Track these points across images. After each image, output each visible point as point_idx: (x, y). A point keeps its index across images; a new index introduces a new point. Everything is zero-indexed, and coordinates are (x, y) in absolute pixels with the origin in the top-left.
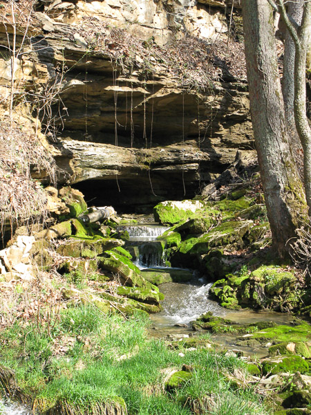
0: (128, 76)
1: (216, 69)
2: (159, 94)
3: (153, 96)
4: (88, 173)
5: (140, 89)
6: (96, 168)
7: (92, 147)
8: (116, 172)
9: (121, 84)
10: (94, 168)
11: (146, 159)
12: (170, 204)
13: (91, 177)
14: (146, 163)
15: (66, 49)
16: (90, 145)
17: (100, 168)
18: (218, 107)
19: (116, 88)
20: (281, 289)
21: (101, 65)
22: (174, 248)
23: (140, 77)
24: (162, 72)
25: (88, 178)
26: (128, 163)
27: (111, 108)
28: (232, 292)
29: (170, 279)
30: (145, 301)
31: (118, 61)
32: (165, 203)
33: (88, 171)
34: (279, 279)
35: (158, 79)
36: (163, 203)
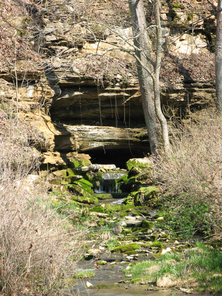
0: (113, 86)
1: (180, 76)
2: (135, 96)
3: (132, 97)
4: (92, 144)
5: (122, 93)
6: (99, 141)
7: (97, 129)
8: (115, 143)
9: (108, 91)
10: (97, 141)
11: (137, 135)
12: (134, 160)
13: (95, 146)
14: (137, 137)
15: (67, 77)
16: (95, 128)
17: (100, 141)
18: (182, 100)
19: (106, 94)
20: (151, 196)
21: (91, 83)
22: (122, 182)
23: (121, 87)
24: (136, 83)
25: (93, 147)
26: (122, 137)
27: (108, 105)
28: (132, 199)
29: (112, 197)
30: (83, 202)
31: (100, 80)
32: (131, 160)
33: (93, 143)
34: (151, 191)
35: (134, 87)
36: (131, 159)
